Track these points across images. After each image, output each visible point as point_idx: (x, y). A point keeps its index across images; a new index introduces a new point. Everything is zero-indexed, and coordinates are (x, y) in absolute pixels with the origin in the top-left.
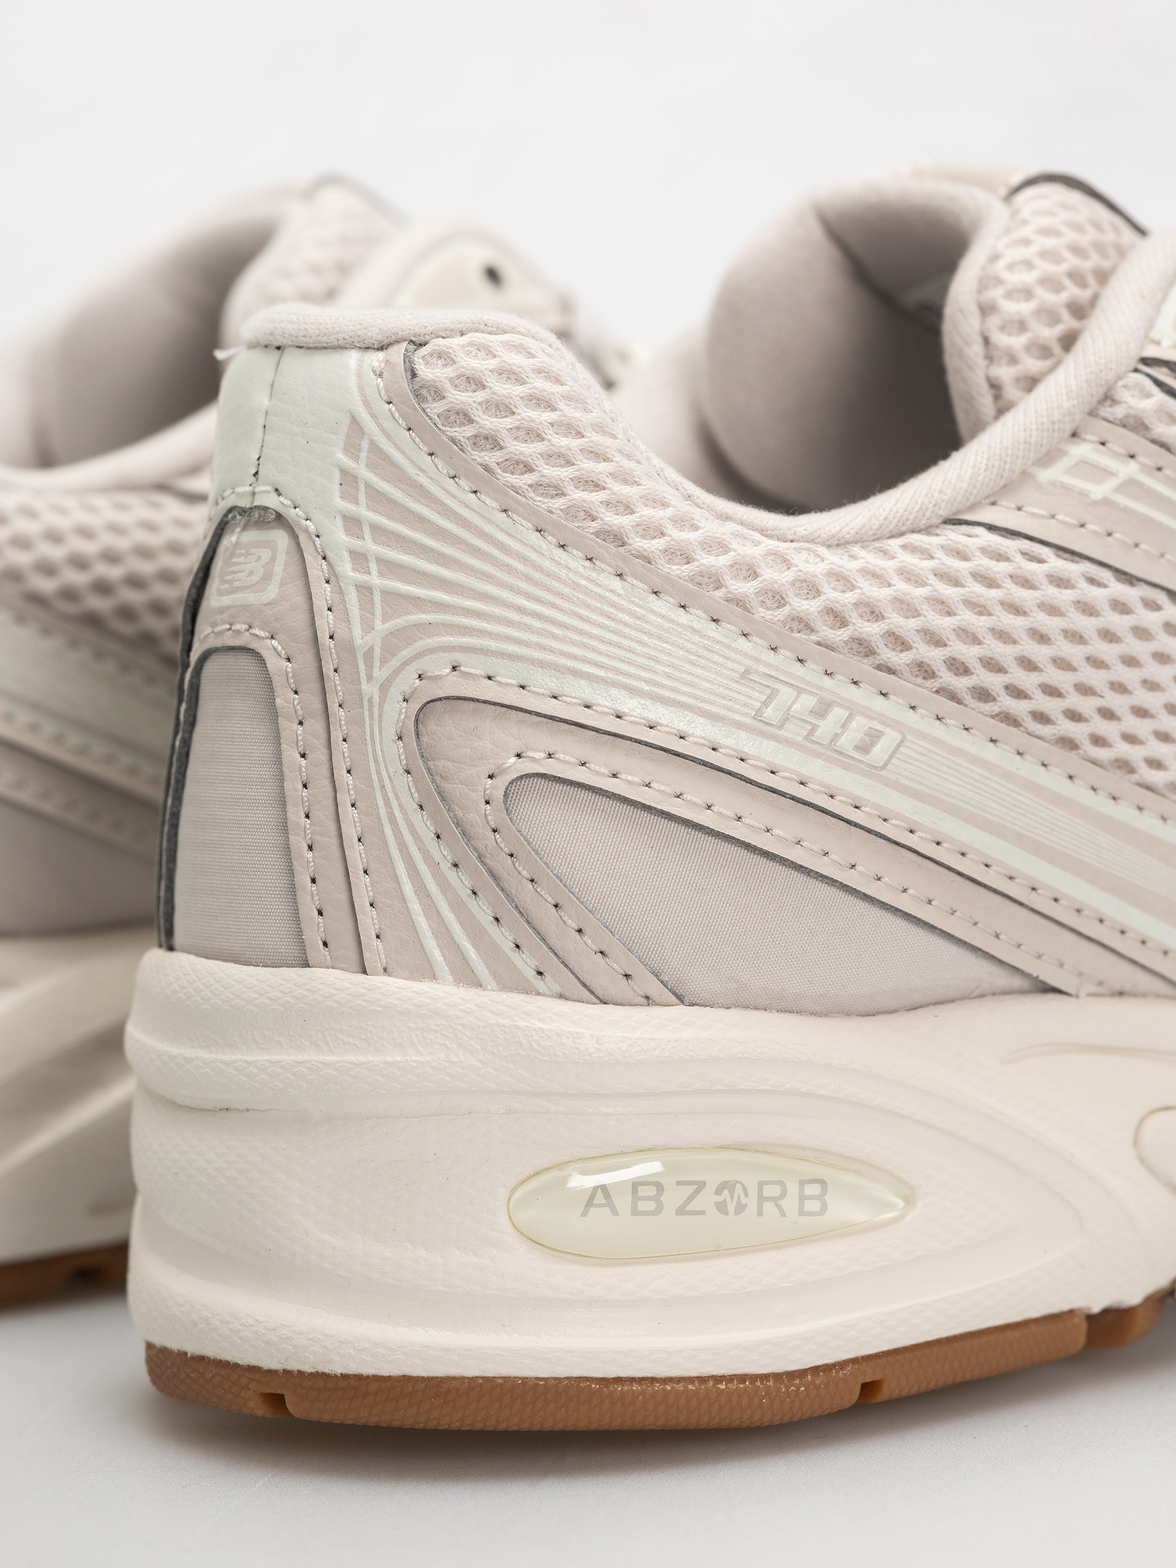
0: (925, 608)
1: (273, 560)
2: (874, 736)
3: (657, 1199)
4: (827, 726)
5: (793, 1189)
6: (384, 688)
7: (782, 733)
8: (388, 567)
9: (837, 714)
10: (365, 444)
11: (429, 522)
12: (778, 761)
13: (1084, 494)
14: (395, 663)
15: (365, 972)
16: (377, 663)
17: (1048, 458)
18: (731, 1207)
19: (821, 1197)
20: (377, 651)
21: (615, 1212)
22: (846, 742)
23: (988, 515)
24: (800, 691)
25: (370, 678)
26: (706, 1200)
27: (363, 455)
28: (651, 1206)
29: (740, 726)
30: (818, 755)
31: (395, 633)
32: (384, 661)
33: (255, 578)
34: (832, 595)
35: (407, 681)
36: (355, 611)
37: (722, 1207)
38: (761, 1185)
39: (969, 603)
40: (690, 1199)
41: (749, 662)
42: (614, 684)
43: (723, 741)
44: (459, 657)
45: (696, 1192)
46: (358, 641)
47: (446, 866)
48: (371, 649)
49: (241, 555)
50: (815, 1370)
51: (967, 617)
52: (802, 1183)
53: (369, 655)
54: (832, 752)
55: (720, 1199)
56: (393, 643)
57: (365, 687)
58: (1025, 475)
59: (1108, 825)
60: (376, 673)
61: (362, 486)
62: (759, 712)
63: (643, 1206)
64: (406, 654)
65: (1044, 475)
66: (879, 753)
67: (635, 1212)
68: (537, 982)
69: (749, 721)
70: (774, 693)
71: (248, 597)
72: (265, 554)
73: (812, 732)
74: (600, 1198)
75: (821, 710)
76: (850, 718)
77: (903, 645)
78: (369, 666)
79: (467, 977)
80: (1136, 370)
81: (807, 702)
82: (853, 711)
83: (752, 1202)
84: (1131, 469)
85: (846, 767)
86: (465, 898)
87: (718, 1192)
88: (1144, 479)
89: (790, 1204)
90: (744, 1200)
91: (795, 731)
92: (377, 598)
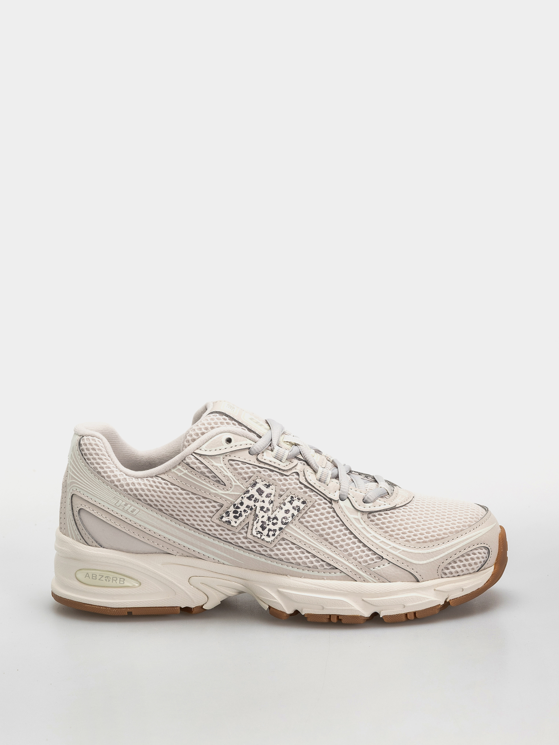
0: (146, 491)
2: (134, 510)
3: (96, 577)
4: (126, 508)
5: (118, 579)
7: (119, 508)
8: (73, 472)
9: (129, 506)
11: (77, 466)
12: (118, 512)
13: (178, 475)
14: (71, 487)
15: (63, 534)
16: (69, 487)
17: (174, 468)
18: (108, 580)
19: (123, 581)
20: (69, 485)
21: (90, 578)
22: (129, 511)
23: (163, 476)
24: (123, 501)
26: (103, 579)
28: (95, 578)
29: (112, 506)
30: (125, 512)
31: (71, 482)
34: (131, 486)
35: (71, 491)
37: (106, 580)
38: (113, 577)
39: (154, 490)
40: (100, 578)
41: (115, 496)
42: (95, 496)
43: (110, 508)
44: (77, 488)
45: (102, 577)
46: (68, 483)
50: (119, 608)
51: (153, 493)
52: (120, 578)
54: (126, 512)
55: (106, 579)
56: (71, 484)
57: (68, 490)
58: (170, 470)
59: (178, 529)
62: (116, 504)
63: (93, 578)
65: (173, 470)
66: (134, 513)
67: (92, 578)
68: (80, 541)
69: (114, 505)
70: (119, 501)
73: (124, 508)
74: (87, 576)
75: (126, 505)
76: (131, 507)
77: (142, 496)
79: (73, 538)
80: (192, 454)
81: (124, 503)
82: (132, 505)
83: (111, 581)
84: (186, 471)
85: (129, 514)
86: (73, 526)
87: (106, 578)
88: (187, 473)
89: (118, 581)
90: (110, 580)
91: (121, 508)
92: (71, 476)
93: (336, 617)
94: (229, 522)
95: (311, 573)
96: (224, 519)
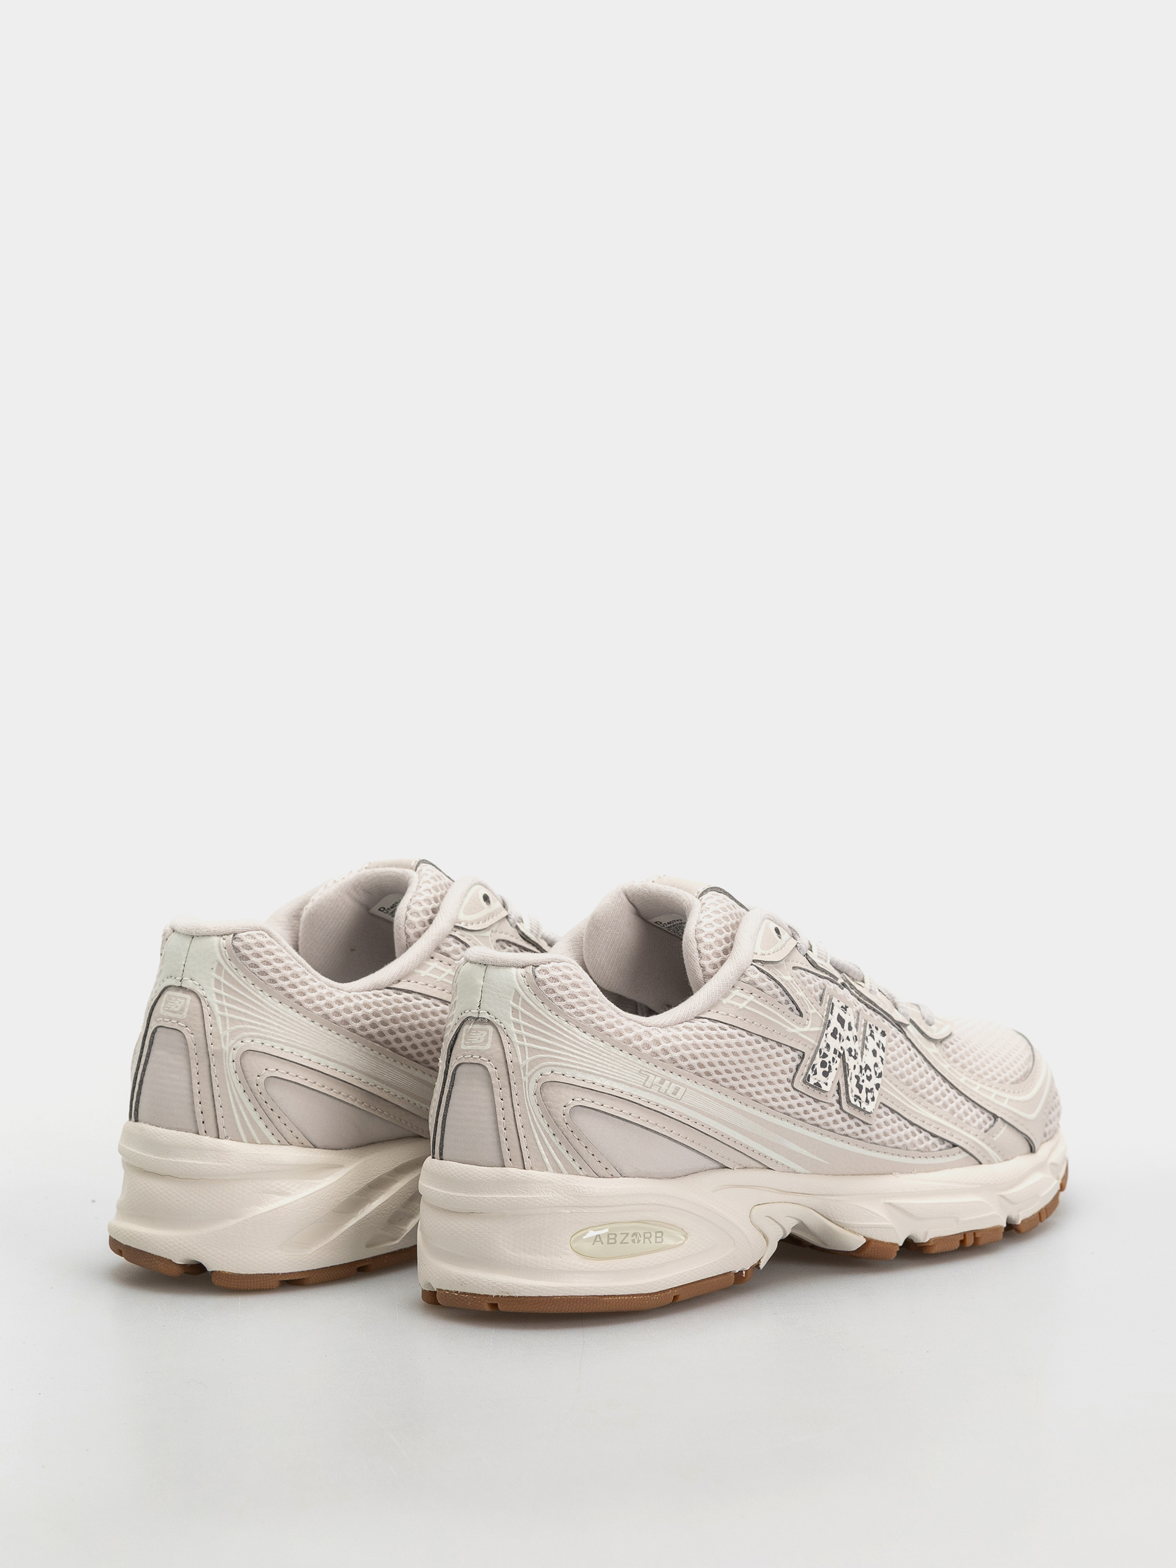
0: (692, 1048)
1: (488, 1035)
2: (677, 1089)
3: (615, 1239)
4: (664, 1087)
5: (653, 1234)
6: (529, 1079)
7: (651, 1090)
8: (529, 1039)
9: (667, 1082)
10: (520, 999)
11: (543, 1025)
12: (650, 1099)
13: (737, 1007)
14: (533, 1070)
15: (525, 1169)
16: (527, 1070)
17: (725, 996)
18: (636, 1241)
19: (661, 1237)
20: (527, 1066)
21: (602, 1244)
22: (669, 1092)
23: (708, 1015)
24: (656, 1076)
25: (525, 1075)
26: (629, 1239)
27: (520, 1003)
28: (613, 1241)
29: (639, 1088)
30: (661, 1096)
31: (533, 1061)
32: (529, 1070)
33: (481, 1041)
34: (664, 1044)
35: (537, 1076)
36: (519, 1054)
37: (633, 1241)
38: (644, 1233)
39: (704, 1045)
40: (624, 1239)
41: (640, 1067)
42: (601, 1076)
43: (635, 1093)
44: (553, 1068)
45: (626, 1236)
46: (521, 1063)
47: (551, 1135)
48: (525, 1066)
49: (474, 1033)
50: (661, 1292)
51: (704, 1049)
52: (656, 1232)
53: (524, 1068)
54: (665, 1095)
55: (633, 1238)
56: (532, 1064)
57: (523, 1078)
58: (719, 1001)
59: (744, 1114)
60: (527, 1073)
61: (520, 1013)
62: (644, 1083)
63: (611, 1241)
64: (536, 1067)
65: (725, 1001)
66: (679, 1095)
67: (608, 1243)
68: (580, 1172)
69: (641, 1086)
70: (649, 1076)
71: (480, 1047)
72: (485, 1033)
73: (659, 1089)
74: (598, 1239)
75: (662, 1082)
76: (670, 1084)
77: (685, 1059)
78: (525, 1072)
79: (558, 1170)
80: (752, 965)
81: (658, 1079)
82: (671, 1081)
83: (642, 1241)
84: (751, 998)
85: (670, 1100)
86: (557, 1145)
87: (632, 1236)
88: (755, 1001)
89: (653, 1239)
90: (640, 1239)
91: (655, 1089)
92: (526, 1049)
93: (973, 1234)
94: (817, 1085)
95: (923, 1161)
96: (812, 1081)
